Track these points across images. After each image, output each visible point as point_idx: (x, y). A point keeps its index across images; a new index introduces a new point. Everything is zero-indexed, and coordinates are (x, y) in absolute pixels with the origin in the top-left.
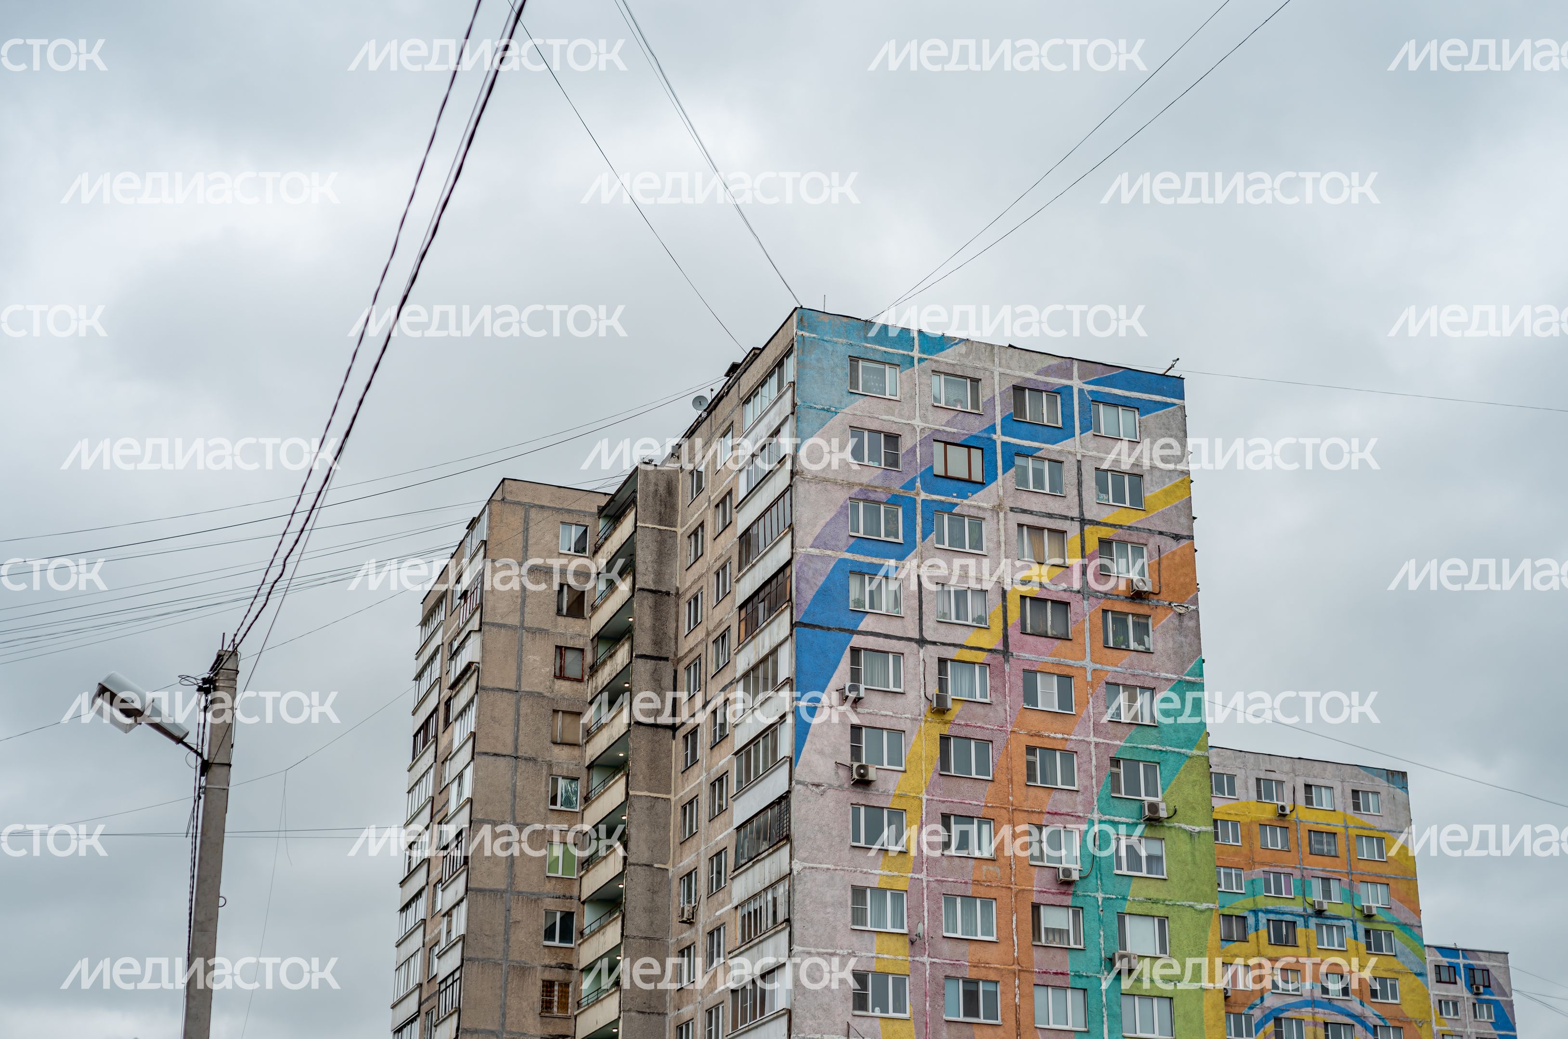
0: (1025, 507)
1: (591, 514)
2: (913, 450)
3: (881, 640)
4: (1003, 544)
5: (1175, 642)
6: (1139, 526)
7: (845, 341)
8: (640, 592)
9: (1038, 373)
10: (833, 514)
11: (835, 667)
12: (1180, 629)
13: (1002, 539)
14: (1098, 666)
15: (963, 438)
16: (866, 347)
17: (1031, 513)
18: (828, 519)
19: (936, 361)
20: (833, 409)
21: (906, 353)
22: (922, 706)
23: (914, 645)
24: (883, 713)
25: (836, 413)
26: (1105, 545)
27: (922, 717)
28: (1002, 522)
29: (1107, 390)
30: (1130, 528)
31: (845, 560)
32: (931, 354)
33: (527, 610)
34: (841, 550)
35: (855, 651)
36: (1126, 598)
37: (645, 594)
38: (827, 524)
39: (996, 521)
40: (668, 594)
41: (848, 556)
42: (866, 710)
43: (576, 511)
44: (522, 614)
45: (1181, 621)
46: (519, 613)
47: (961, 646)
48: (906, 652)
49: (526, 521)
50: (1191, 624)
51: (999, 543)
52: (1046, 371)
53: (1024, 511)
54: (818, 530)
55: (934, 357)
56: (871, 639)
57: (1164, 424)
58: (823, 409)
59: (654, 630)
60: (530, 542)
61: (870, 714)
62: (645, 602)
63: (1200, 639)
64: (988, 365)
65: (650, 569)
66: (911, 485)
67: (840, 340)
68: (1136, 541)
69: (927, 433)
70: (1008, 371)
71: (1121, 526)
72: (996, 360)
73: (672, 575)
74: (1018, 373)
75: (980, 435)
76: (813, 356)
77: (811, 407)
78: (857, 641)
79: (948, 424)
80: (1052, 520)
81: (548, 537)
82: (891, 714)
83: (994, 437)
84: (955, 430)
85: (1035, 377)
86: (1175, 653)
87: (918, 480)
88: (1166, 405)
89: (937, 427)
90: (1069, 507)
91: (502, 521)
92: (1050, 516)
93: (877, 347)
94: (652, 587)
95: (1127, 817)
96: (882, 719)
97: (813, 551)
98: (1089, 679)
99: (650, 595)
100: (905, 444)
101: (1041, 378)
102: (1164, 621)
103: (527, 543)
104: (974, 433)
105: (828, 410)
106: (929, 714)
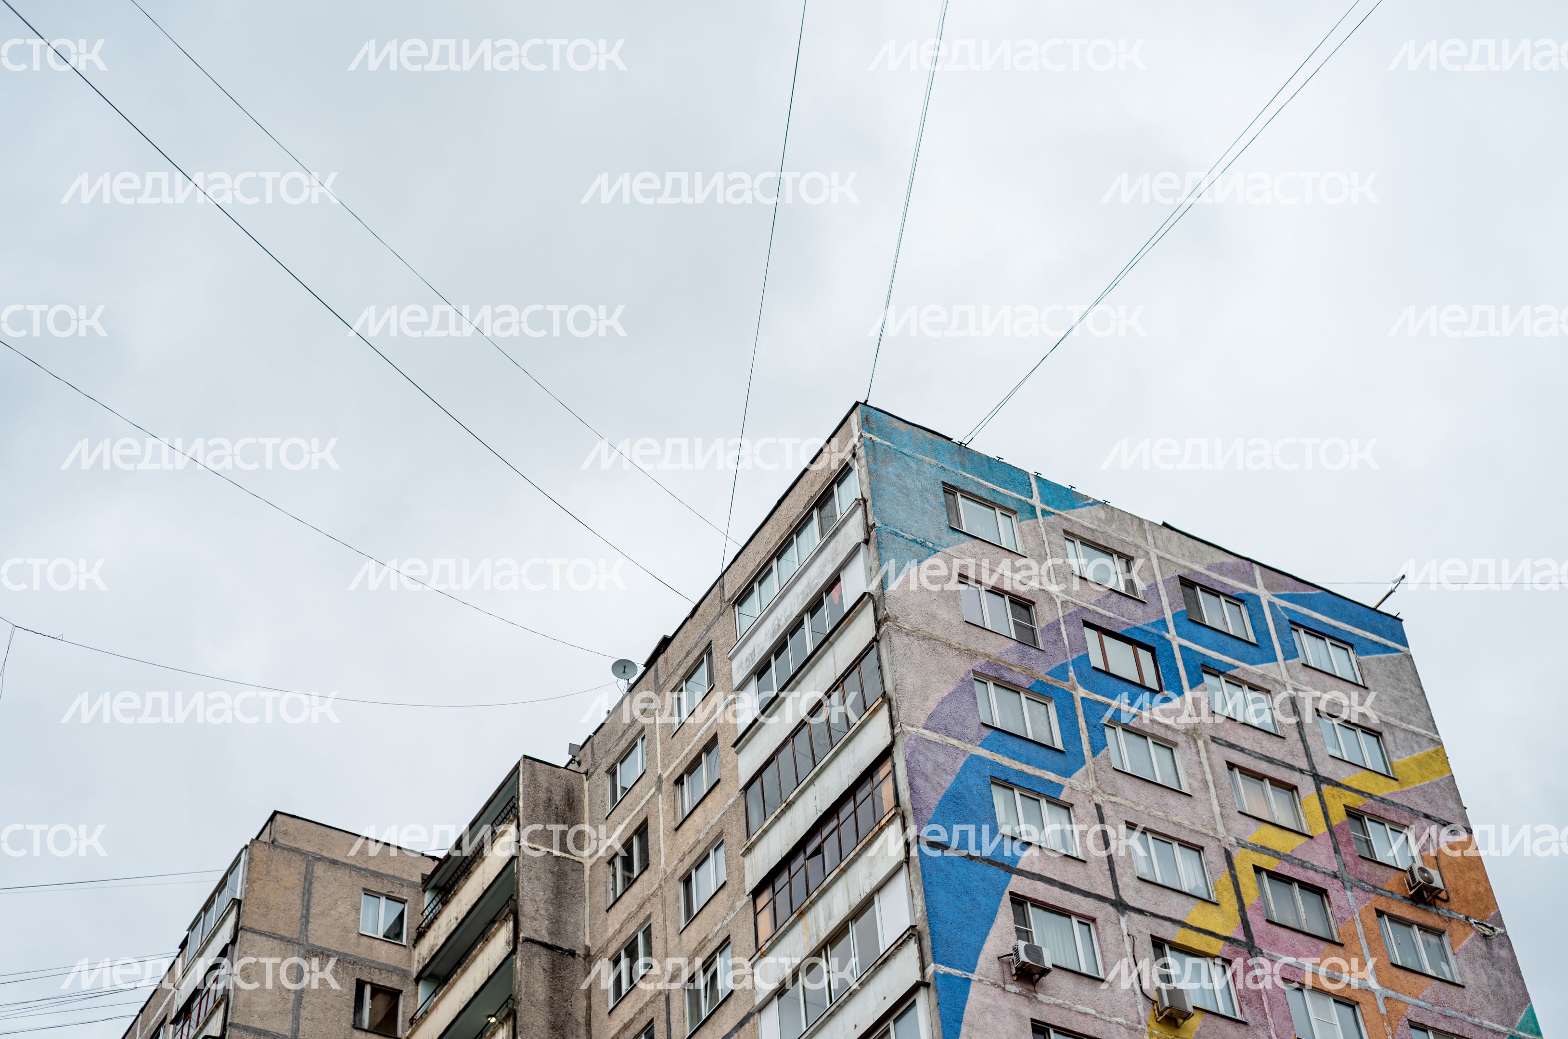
0: (1232, 740)
1: (412, 885)
2: (1054, 627)
3: (1056, 890)
4: (1211, 785)
5: (1489, 978)
6: (1395, 800)
7: (933, 462)
8: (528, 945)
9: (1209, 568)
10: (952, 688)
11: (991, 920)
12: (1490, 957)
13: (1209, 778)
14: (1391, 993)
15: (1124, 628)
16: (965, 477)
17: (1242, 750)
18: (946, 694)
19: (1066, 519)
20: (931, 545)
21: (1023, 498)
22: (1140, 1007)
23: (1111, 910)
24: (1081, 1008)
25: (936, 551)
26: (1354, 815)
27: (1143, 1026)
28: (1203, 754)
29: (1305, 611)
30: (1383, 800)
31: (979, 758)
32: (1057, 508)
33: (304, 1013)
34: (971, 742)
35: (1018, 901)
36: (1405, 898)
37: (536, 948)
38: (943, 701)
39: (1194, 750)
40: (572, 953)
41: (983, 753)
42: (1052, 1000)
43: (387, 876)
44: (296, 1018)
45: (1490, 948)
46: (290, 1016)
47: (1183, 924)
48: (1100, 916)
49: (308, 880)
50: (1504, 953)
51: (1205, 782)
52: (1220, 568)
53: (1232, 746)
54: (931, 705)
55: (1063, 513)
56: (1040, 885)
57: (1391, 672)
58: (915, 541)
59: (551, 1006)
60: (313, 911)
61: (1059, 1006)
62: (536, 961)
63: (1521, 978)
64: (1139, 541)
65: (542, 912)
66: (1061, 672)
67: (927, 459)
68: (1395, 819)
69: (1071, 609)
70: (1168, 556)
71: (1370, 796)
72: (1149, 538)
73: (578, 927)
74: (1181, 562)
75: (1145, 628)
76: (890, 469)
77: (896, 534)
78: (1018, 885)
79: (1098, 602)
80: (1273, 767)
81: (342, 908)
82: (1093, 1012)
83: (1167, 636)
84: (1111, 615)
85: (1207, 572)
86: (1495, 994)
87: (1071, 668)
88: (1387, 649)
89: (1085, 605)
90: (1292, 754)
91: (268, 873)
92: (1270, 760)
93: (981, 481)
94: (547, 940)
96: (1081, 1018)
97: (928, 734)
98: (1383, 1010)
99: (544, 951)
100: (1044, 615)
101: (1215, 576)
102: (1466, 942)
103: (308, 910)
104: (1138, 625)
105: (922, 544)
106: (1154, 1024)
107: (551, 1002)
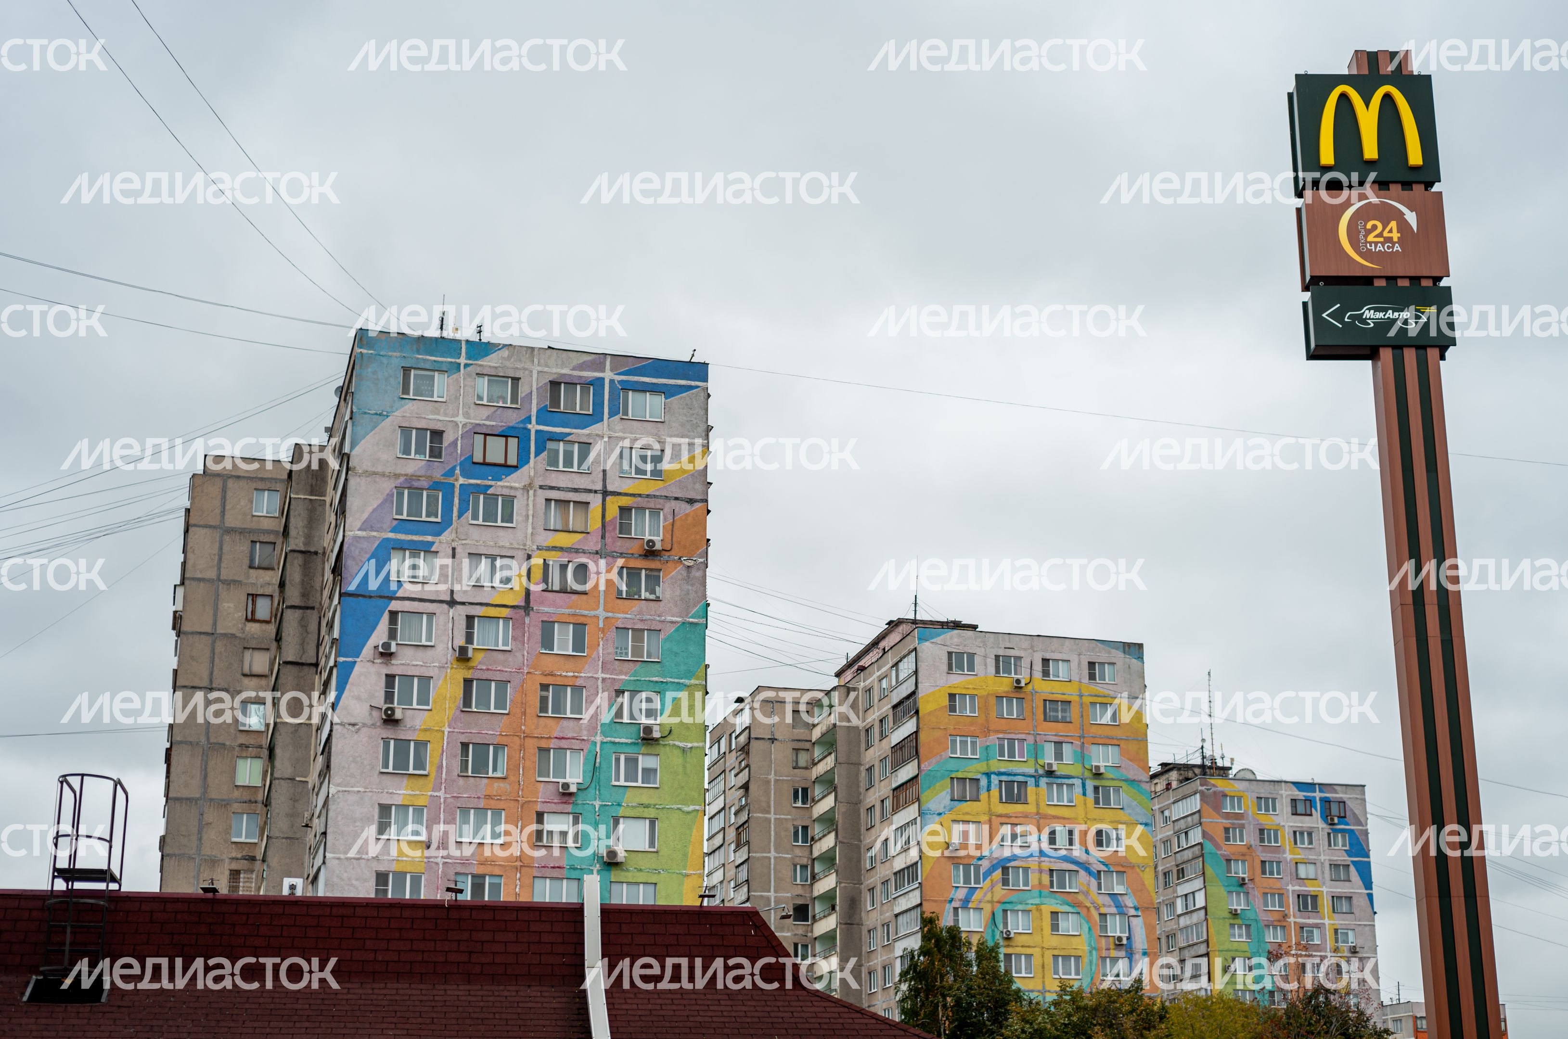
0: (553, 484)
1: (282, 481)
2: (455, 443)
3: (416, 603)
4: (531, 517)
5: (681, 590)
6: (657, 494)
7: (398, 354)
8: (292, 554)
9: (574, 369)
10: (379, 502)
11: (374, 628)
12: (688, 579)
13: (531, 512)
14: (610, 614)
15: (501, 429)
16: (418, 359)
17: (559, 489)
18: (375, 506)
19: (481, 366)
20: (385, 413)
21: (453, 360)
22: (449, 655)
23: (445, 606)
24: (415, 663)
25: (387, 416)
26: (625, 511)
27: (449, 665)
28: (531, 498)
29: (636, 378)
30: (648, 496)
31: (388, 539)
32: (476, 360)
33: (223, 565)
34: (385, 531)
35: (394, 615)
36: (640, 555)
37: (296, 554)
38: (374, 510)
39: (525, 498)
40: (316, 553)
41: (391, 535)
42: (399, 662)
43: (268, 479)
44: (219, 569)
45: (689, 572)
46: (216, 568)
47: (487, 605)
48: (438, 611)
49: (224, 491)
50: (698, 574)
51: (527, 516)
52: (581, 367)
53: (552, 488)
54: (365, 515)
55: (479, 362)
56: (407, 603)
57: (687, 404)
58: (376, 414)
59: (302, 584)
60: (227, 508)
61: (403, 664)
62: (296, 562)
63: (705, 586)
64: (528, 365)
65: (301, 533)
66: (451, 472)
67: (395, 354)
68: (653, 506)
69: (469, 427)
70: (546, 369)
71: (640, 495)
72: (536, 360)
73: (321, 538)
74: (554, 370)
75: (517, 425)
76: (370, 370)
77: (365, 413)
78: (394, 605)
79: (488, 418)
80: (577, 494)
81: (243, 503)
82: (421, 663)
83: (529, 426)
84: (494, 423)
85: (570, 372)
86: (681, 600)
87: (458, 468)
88: (691, 388)
89: (478, 422)
90: (593, 482)
91: (202, 491)
92: (576, 490)
93: (428, 357)
95: (627, 738)
96: (413, 668)
97: (360, 533)
98: (601, 625)
99: (300, 555)
100: (447, 439)
101: (576, 373)
102: (673, 573)
103: (224, 508)
104: (511, 424)
105: (380, 415)
106: (455, 662)
107: (303, 582)
